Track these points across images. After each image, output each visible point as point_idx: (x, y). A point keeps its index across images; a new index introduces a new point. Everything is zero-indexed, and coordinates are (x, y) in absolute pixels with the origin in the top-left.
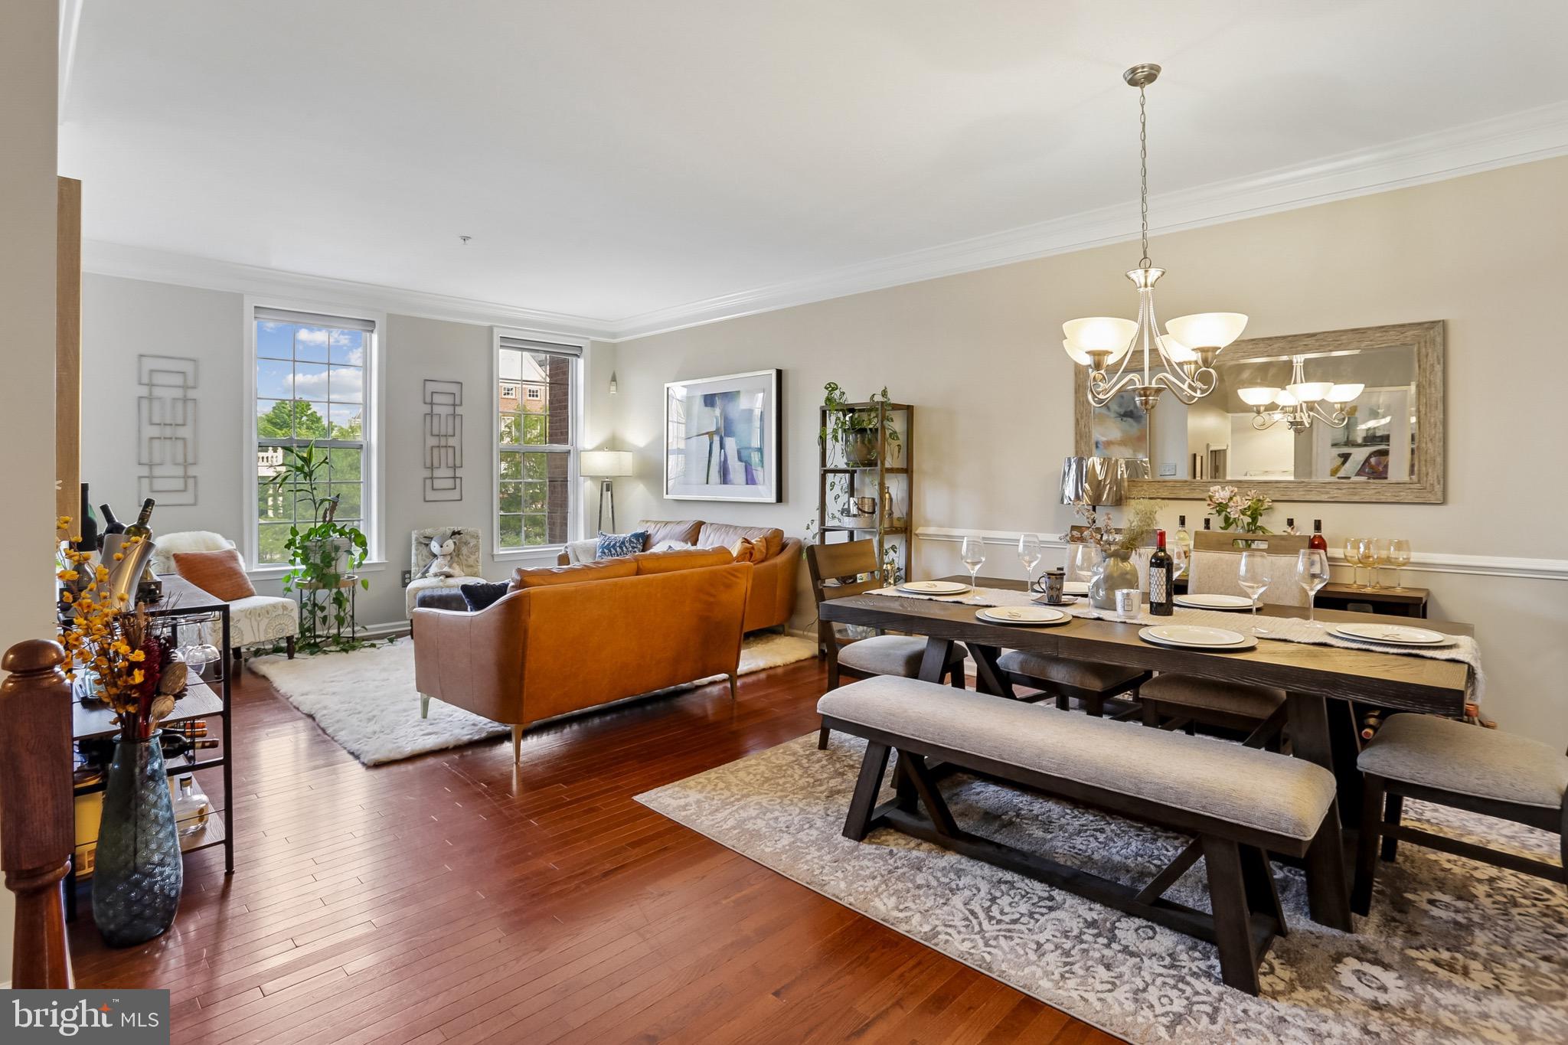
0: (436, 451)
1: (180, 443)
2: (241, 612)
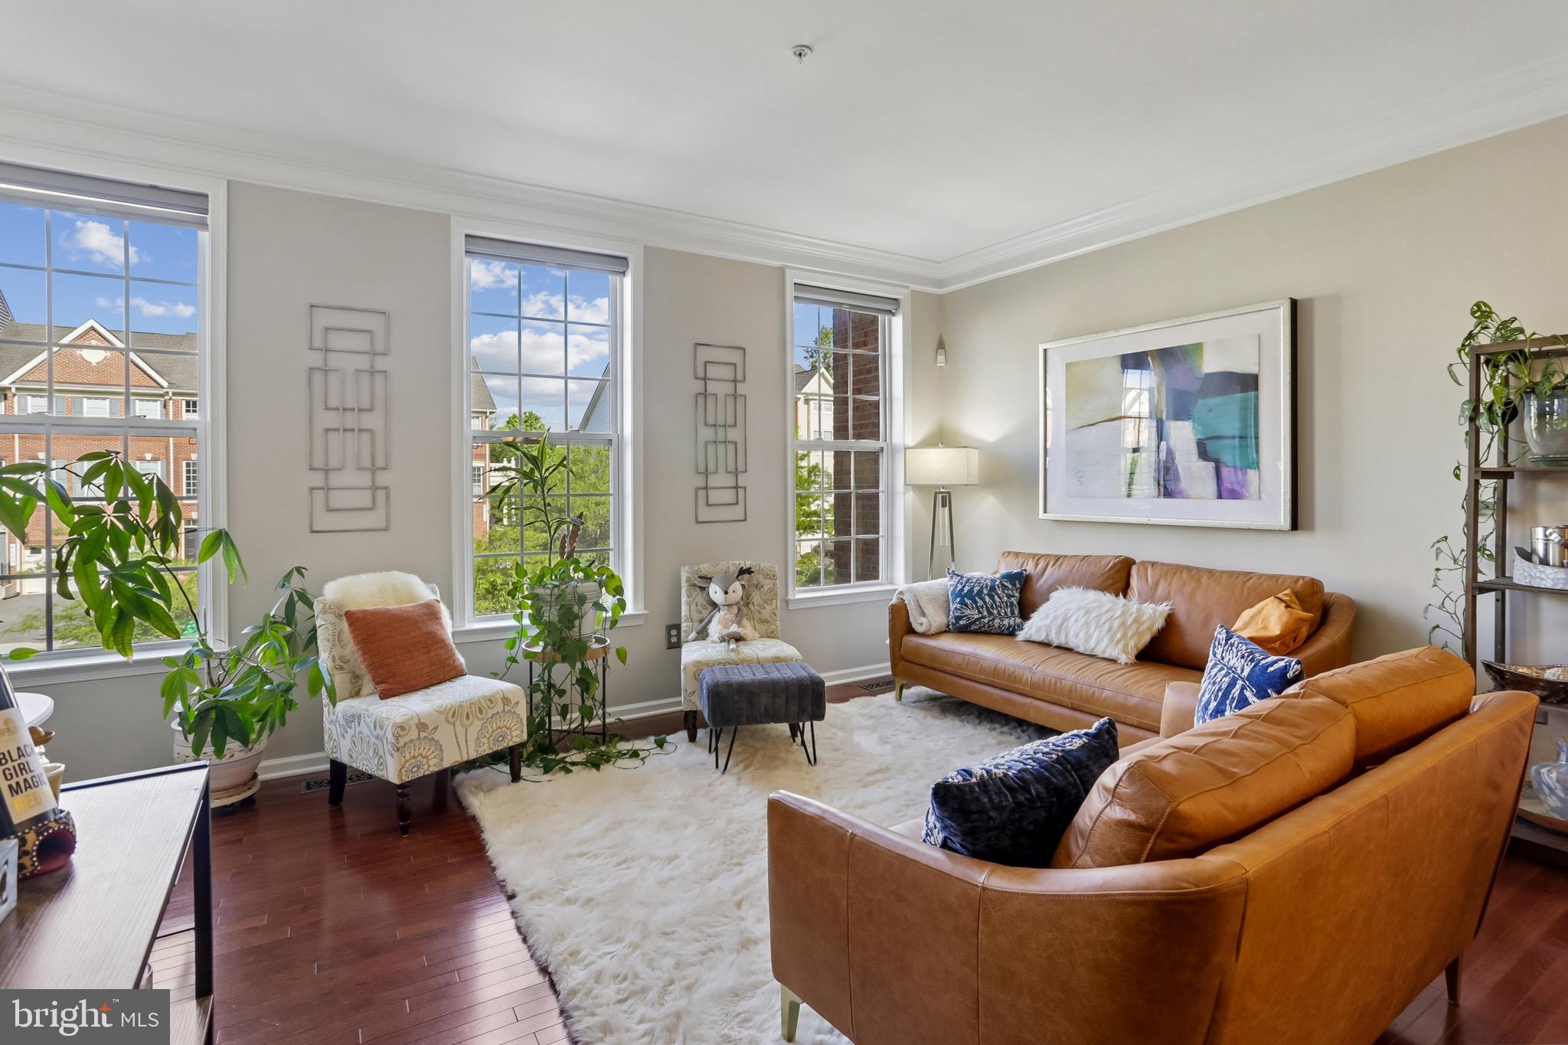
0: (711, 448)
1: (366, 437)
2: (440, 713)
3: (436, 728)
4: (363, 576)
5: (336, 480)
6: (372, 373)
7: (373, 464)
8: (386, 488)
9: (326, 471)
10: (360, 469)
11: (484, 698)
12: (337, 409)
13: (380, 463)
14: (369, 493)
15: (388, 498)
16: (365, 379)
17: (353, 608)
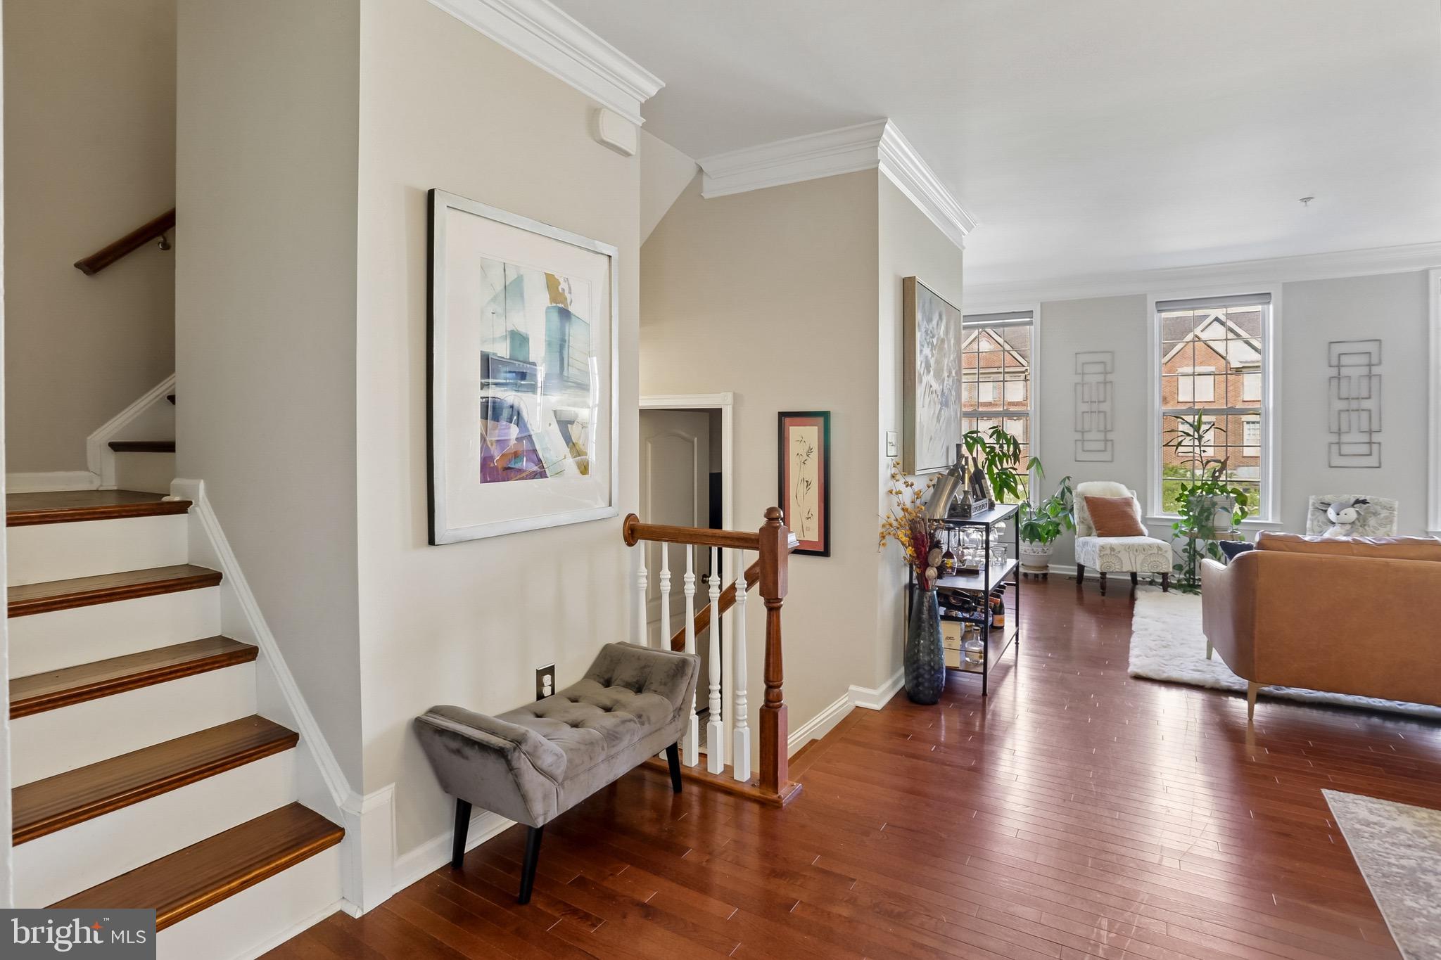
0: (1344, 416)
1: (1102, 414)
2: (1123, 545)
3: (1119, 552)
4: (1096, 482)
5: (1087, 436)
6: (1105, 383)
7: (1105, 429)
8: (1112, 440)
9: (1083, 433)
10: (1099, 431)
11: (1147, 544)
12: (1088, 402)
13: (1109, 427)
14: (1103, 443)
15: (1113, 445)
16: (1102, 386)
17: (1088, 496)
